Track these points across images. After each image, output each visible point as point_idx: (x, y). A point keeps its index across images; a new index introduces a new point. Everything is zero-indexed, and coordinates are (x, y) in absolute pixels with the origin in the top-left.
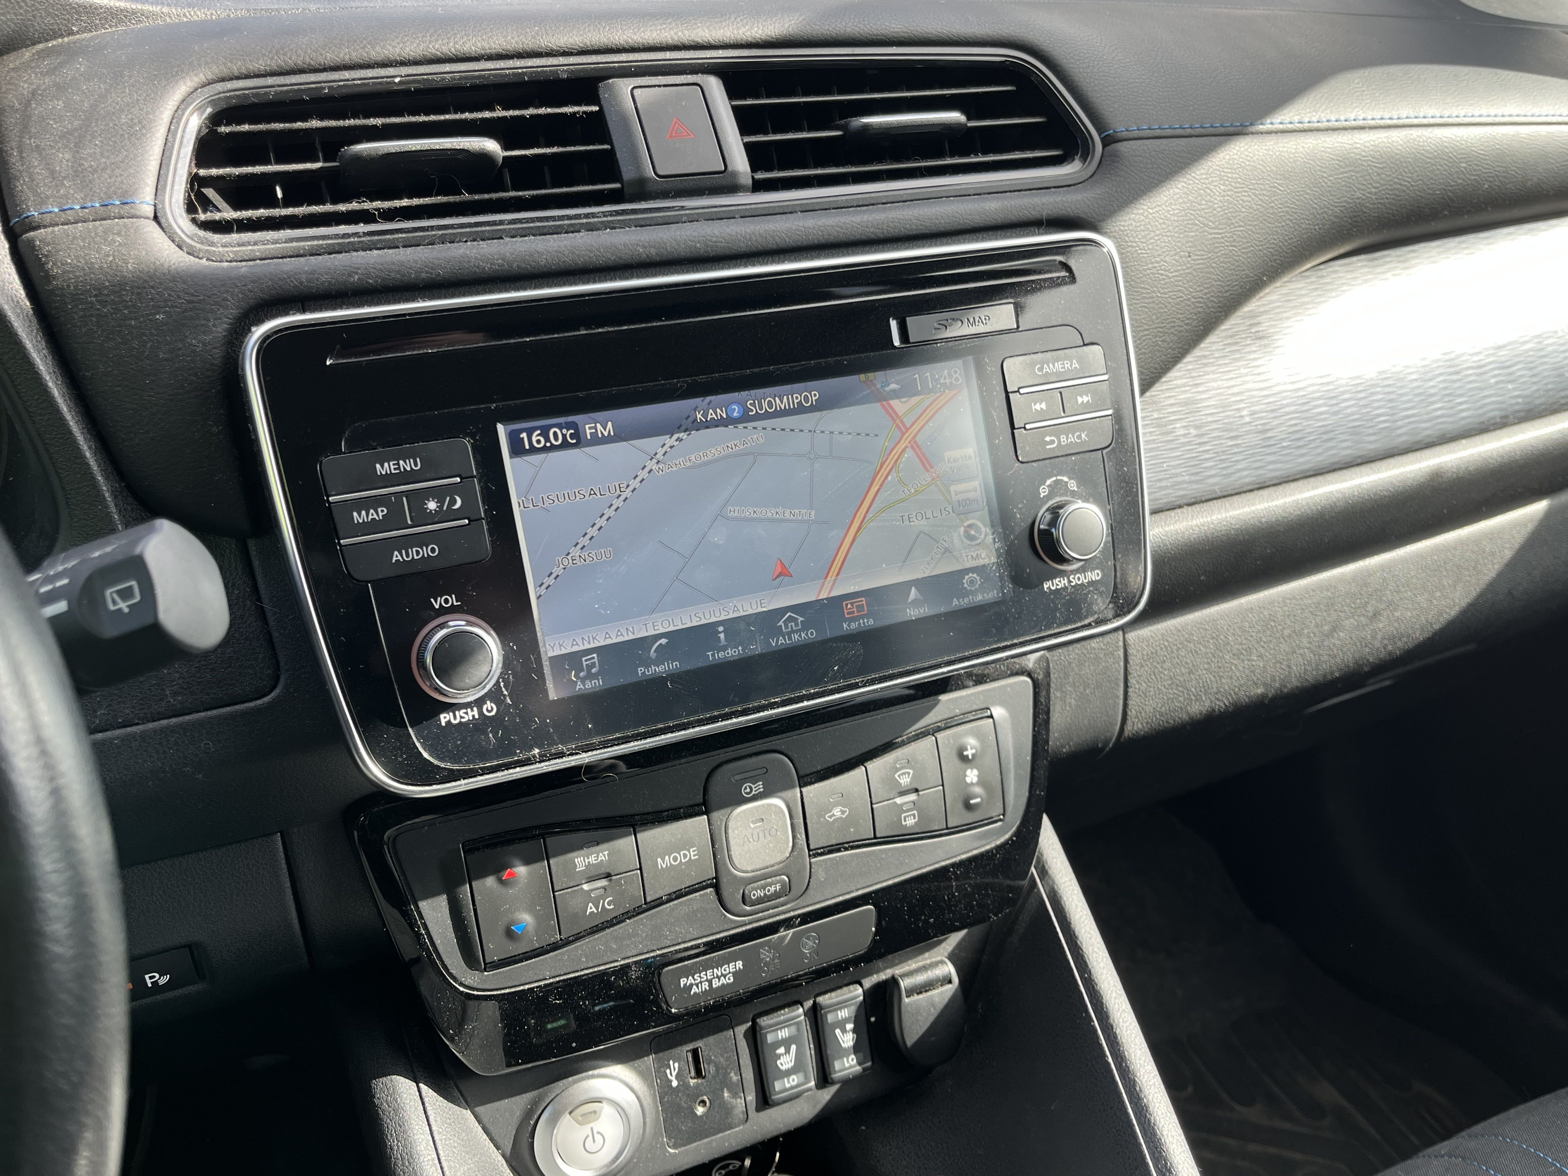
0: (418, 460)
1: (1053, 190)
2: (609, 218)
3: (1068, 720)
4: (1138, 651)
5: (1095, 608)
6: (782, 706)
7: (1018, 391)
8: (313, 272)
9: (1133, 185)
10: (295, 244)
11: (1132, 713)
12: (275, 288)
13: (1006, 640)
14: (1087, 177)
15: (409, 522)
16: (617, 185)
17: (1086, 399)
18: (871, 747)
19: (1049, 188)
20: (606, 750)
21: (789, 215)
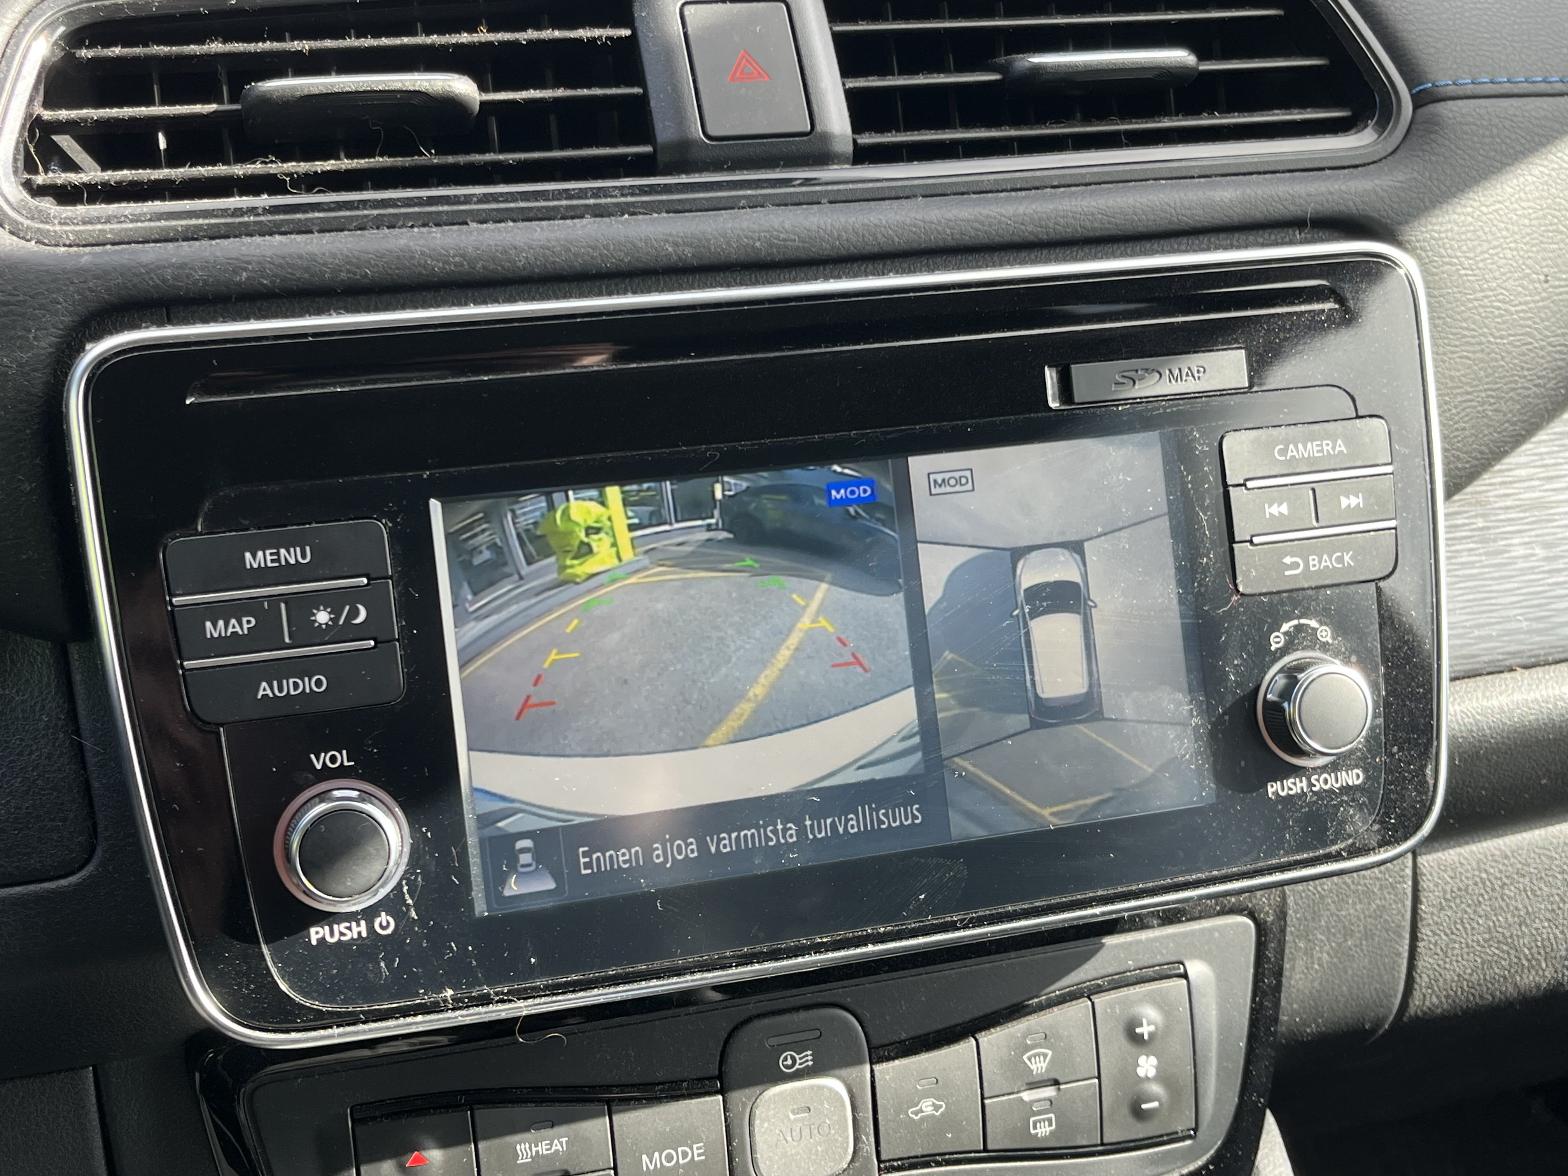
0: (308, 549)
1: (1328, 172)
2: (630, 199)
3: (1316, 984)
4: (1437, 885)
5: (1349, 829)
6: (834, 950)
7: (1244, 485)
8: (183, 266)
9: (1459, 170)
10: (163, 223)
11: (1422, 980)
12: (127, 288)
13: (1199, 870)
14: (1384, 154)
15: (287, 640)
16: (648, 149)
17: (1354, 501)
18: (988, 1011)
19: (1323, 169)
20: (554, 998)
21: (904, 201)
